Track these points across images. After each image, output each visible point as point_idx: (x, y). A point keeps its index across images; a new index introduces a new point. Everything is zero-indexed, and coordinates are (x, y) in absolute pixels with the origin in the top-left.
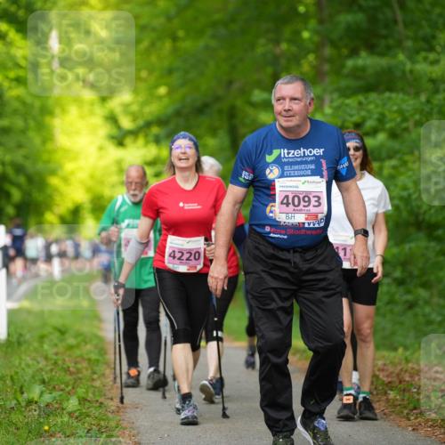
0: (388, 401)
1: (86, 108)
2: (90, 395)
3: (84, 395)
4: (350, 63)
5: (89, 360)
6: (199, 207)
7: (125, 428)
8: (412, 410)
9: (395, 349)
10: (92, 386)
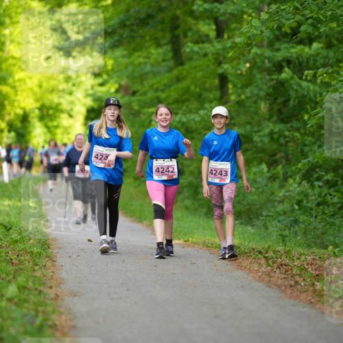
0: (315, 291)
2: (30, 284)
3: (24, 284)
7: (61, 313)
10: (33, 276)
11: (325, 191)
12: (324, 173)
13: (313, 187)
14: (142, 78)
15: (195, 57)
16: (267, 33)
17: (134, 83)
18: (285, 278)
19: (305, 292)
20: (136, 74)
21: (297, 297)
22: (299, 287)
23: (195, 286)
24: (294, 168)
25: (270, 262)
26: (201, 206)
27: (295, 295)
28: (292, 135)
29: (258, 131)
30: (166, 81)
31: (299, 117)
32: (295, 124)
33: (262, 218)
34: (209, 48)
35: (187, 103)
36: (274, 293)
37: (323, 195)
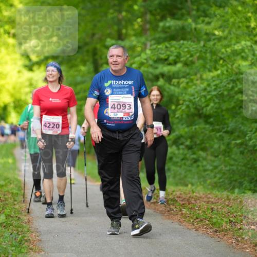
0: (182, 214)
1: (11, 49)
2: (13, 213)
3: (9, 214)
4: (161, 24)
5: (12, 193)
6: (60, 101)
8: (195, 220)
9: (187, 185)
10: (14, 208)
12: (184, 141)
16: (151, 62)
19: (176, 215)
22: (172, 212)
27: (170, 217)
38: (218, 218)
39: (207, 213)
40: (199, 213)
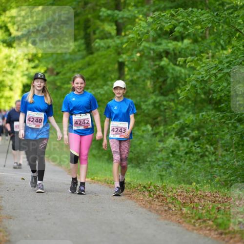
11: (191, 143)
12: (190, 131)
13: (183, 141)
14: (63, 63)
15: (101, 49)
16: (152, 33)
17: (57, 67)
18: (162, 205)
19: (175, 215)
20: (58, 60)
21: (170, 218)
22: (171, 211)
23: (98, 212)
24: (169, 127)
25: (152, 194)
26: (104, 154)
27: (168, 217)
28: (169, 104)
29: (145, 101)
30: (80, 65)
31: (174, 92)
32: (171, 96)
33: (147, 163)
34: (111, 43)
35: (95, 81)
36: (153, 216)
37: (190, 146)
38: (225, 218)
39: (211, 213)
40: (202, 213)
